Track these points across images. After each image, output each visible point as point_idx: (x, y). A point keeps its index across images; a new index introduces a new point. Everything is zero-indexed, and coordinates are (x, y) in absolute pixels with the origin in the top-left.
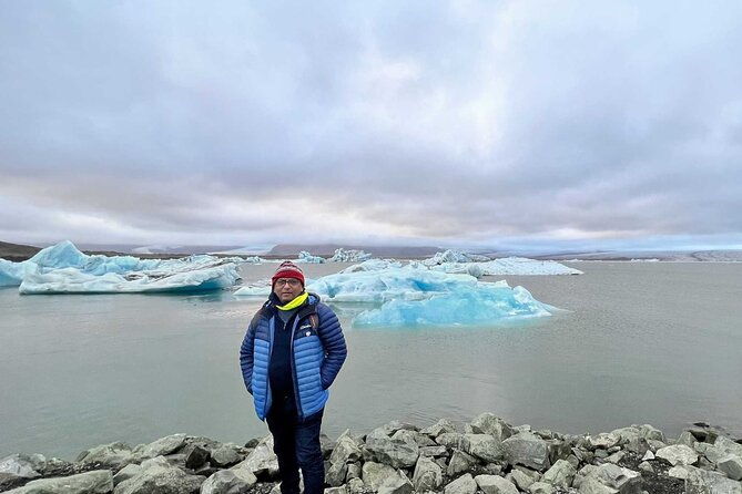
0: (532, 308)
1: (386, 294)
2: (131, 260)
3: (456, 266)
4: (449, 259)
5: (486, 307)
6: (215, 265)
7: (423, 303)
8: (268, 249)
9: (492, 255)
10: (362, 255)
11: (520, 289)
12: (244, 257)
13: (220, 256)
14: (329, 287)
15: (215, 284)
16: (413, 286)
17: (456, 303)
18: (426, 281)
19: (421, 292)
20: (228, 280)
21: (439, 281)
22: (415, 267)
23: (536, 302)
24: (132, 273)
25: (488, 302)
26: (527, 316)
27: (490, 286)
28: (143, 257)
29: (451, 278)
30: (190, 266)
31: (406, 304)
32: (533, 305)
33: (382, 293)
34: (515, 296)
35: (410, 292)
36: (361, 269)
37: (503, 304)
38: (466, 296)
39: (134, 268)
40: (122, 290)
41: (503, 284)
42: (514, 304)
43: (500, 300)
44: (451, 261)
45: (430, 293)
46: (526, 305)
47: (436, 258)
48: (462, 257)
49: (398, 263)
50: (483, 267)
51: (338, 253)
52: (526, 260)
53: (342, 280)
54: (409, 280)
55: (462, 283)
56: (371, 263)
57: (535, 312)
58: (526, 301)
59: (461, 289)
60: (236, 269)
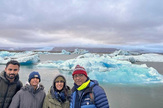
0: (158, 78)
1: (91, 68)
2: (7, 52)
3: (123, 57)
4: (120, 54)
5: (135, 77)
6: (32, 55)
7: (106, 73)
8: (51, 49)
9: (141, 52)
10: (85, 51)
11: (152, 68)
12: (43, 52)
13: (35, 51)
14: (69, 64)
15: (31, 62)
16: (103, 65)
17: (121, 74)
18: (108, 63)
19: (106, 68)
20: (36, 60)
21: (114, 63)
22: (105, 57)
23: (160, 75)
24: (7, 57)
25: (136, 74)
26: (155, 82)
27: (138, 66)
28: (10, 51)
29: (119, 62)
30: (24, 55)
31: (98, 73)
32: (159, 77)
33: (90, 68)
34: (149, 72)
35: (102, 68)
36: (83, 57)
37: (143, 76)
38: (126, 71)
39: (8, 56)
40: (3, 63)
41: (145, 66)
42: (148, 76)
43: (142, 73)
44: (122, 55)
45: (110, 68)
46: (155, 77)
47: (115, 53)
48: (127, 53)
49: (98, 55)
50: (136, 58)
51: (76, 51)
52: (158, 55)
53: (74, 61)
54: (101, 62)
55: (124, 64)
56: (87, 55)
57: (160, 80)
58: (155, 74)
59: (124, 67)
60: (38, 56)
